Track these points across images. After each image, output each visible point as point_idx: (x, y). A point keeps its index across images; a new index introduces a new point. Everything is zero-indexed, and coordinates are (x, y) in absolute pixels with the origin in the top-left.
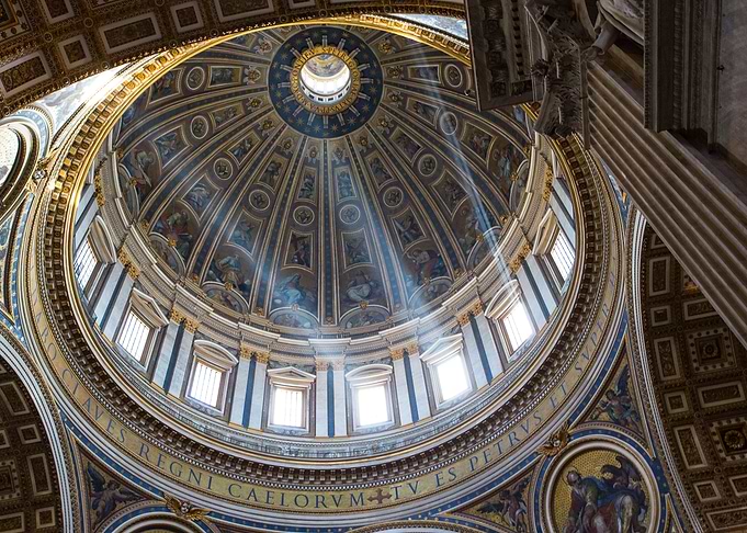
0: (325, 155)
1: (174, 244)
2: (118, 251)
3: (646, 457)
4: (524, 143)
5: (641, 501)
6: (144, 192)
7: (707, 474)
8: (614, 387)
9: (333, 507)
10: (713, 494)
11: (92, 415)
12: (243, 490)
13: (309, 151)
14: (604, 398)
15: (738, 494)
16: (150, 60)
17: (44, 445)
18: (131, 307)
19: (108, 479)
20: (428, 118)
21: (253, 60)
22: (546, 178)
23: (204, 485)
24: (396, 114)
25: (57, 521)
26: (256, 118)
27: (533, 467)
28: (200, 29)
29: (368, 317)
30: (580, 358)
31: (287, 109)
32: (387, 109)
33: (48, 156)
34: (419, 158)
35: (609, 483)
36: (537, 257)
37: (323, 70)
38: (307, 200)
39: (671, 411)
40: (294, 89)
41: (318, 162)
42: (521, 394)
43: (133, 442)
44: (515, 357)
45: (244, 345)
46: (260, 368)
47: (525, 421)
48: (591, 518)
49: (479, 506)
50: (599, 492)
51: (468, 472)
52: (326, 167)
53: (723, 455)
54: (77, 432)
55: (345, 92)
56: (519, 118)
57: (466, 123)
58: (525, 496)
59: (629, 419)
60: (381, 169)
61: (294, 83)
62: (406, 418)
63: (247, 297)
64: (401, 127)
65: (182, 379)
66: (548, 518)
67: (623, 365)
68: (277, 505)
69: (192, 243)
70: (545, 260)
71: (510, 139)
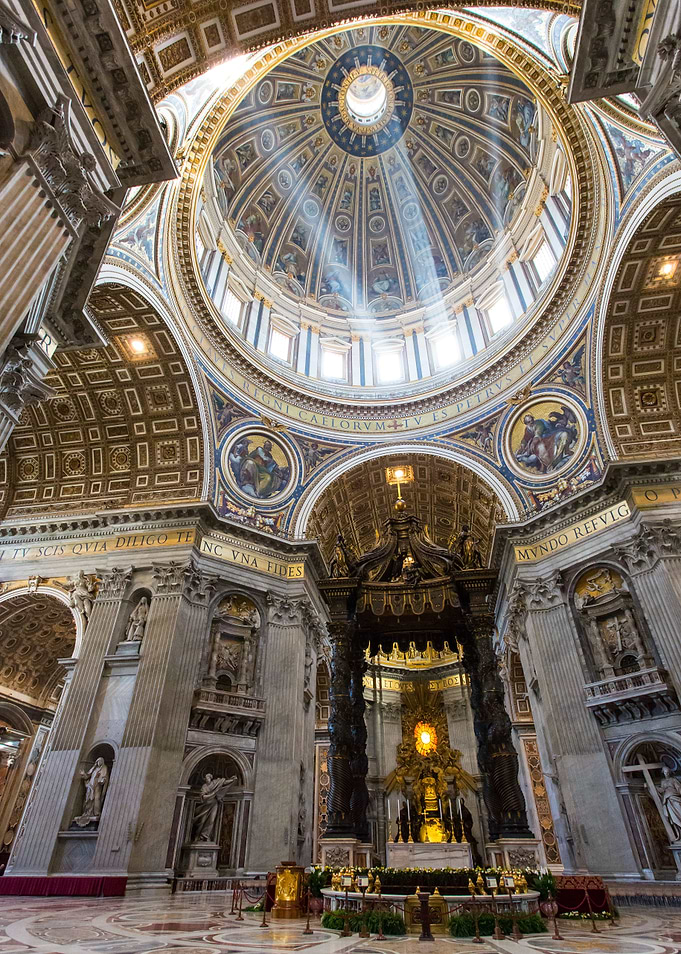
0: (362, 172)
1: (252, 240)
2: (218, 241)
3: (584, 408)
4: (524, 166)
5: (573, 436)
6: (231, 194)
7: (626, 420)
8: (570, 360)
9: (365, 430)
10: (627, 432)
11: (212, 358)
12: (308, 416)
13: (349, 168)
14: (561, 367)
15: (644, 434)
16: (268, 50)
17: (187, 376)
18: (228, 287)
19: (226, 402)
20: (446, 142)
21: (310, 77)
22: (541, 196)
23: (284, 411)
24: (420, 137)
25: (198, 426)
26: (310, 135)
27: (501, 412)
28: (312, 19)
29: (387, 306)
30: (548, 338)
31: (335, 128)
32: (414, 131)
33: (183, 145)
34: (435, 176)
35: (552, 424)
36: (522, 263)
37: (361, 93)
38: (345, 211)
39: (611, 378)
40: (340, 109)
41: (355, 178)
42: (499, 363)
43: (239, 380)
44: (495, 338)
45: (303, 320)
46: (315, 336)
47: (499, 382)
48: (536, 445)
49: (461, 434)
50: (545, 429)
51: (456, 413)
52: (361, 183)
53: (639, 408)
54: (205, 369)
55: (380, 114)
56: (524, 142)
57: (477, 146)
58: (493, 430)
59: (577, 382)
60: (404, 187)
61: (341, 103)
62: (414, 376)
63: (303, 285)
64: (423, 149)
65: (265, 341)
66: (507, 443)
67: (581, 344)
68: (330, 426)
69: (264, 241)
70: (528, 267)
71: (513, 162)
